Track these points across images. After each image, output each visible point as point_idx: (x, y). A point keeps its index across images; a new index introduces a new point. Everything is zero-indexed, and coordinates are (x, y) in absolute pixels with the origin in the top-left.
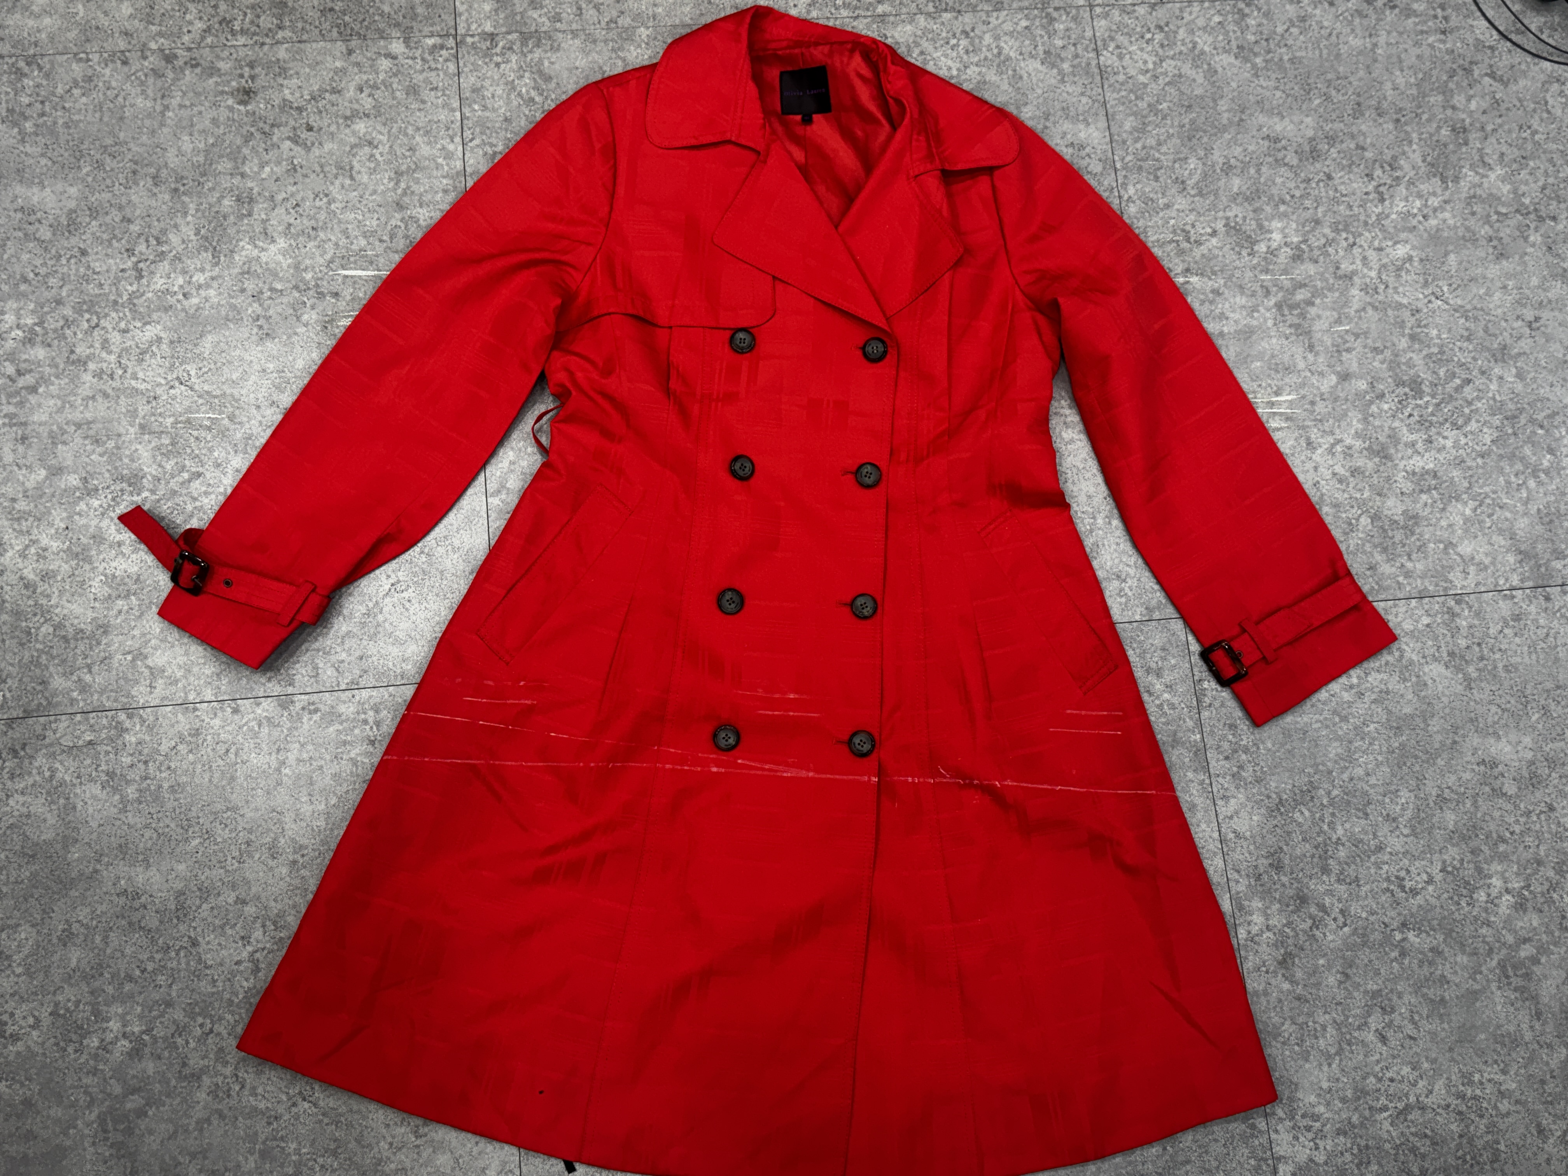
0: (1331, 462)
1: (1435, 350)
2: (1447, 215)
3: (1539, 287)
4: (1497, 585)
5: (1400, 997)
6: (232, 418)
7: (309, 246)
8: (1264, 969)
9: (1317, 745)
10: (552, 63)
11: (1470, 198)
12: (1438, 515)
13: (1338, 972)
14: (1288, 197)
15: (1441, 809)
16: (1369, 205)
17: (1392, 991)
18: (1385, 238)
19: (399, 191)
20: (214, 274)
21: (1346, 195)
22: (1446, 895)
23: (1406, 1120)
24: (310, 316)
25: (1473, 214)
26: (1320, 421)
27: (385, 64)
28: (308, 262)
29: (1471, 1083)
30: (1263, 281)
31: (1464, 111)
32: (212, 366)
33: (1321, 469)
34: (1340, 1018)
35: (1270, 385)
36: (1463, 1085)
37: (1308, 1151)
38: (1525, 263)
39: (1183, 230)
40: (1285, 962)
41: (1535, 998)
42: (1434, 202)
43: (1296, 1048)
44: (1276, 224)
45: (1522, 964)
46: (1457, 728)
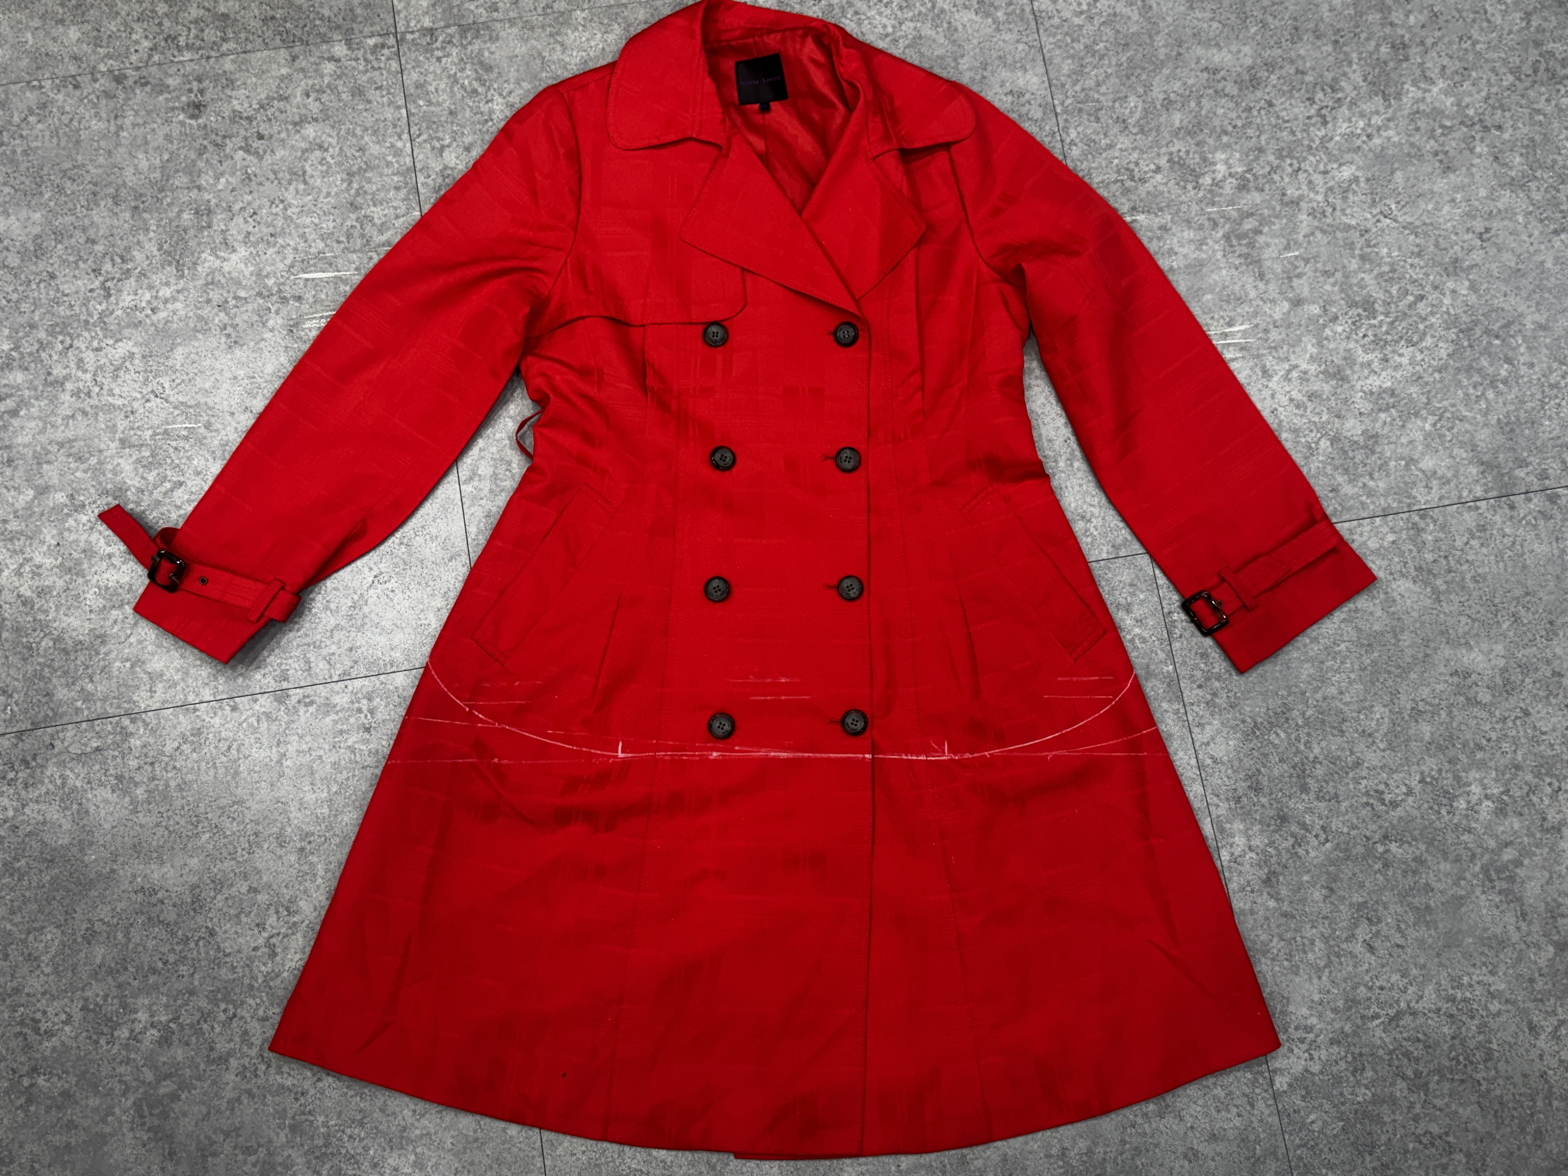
0: (1287, 389)
1: (1386, 269)
2: (1391, 133)
3: (1487, 198)
4: (1460, 497)
5: (1385, 908)
6: (208, 426)
7: (269, 253)
8: (1249, 889)
9: (1289, 668)
10: (492, 53)
11: (1414, 113)
12: (1399, 433)
13: (1322, 887)
14: (1230, 128)
15: (1417, 721)
16: (1312, 129)
17: (1377, 902)
18: (1330, 161)
19: (353, 192)
20: (180, 287)
21: (1288, 121)
22: (1426, 805)
23: (1398, 1026)
24: (276, 321)
25: (1418, 129)
26: (1275, 348)
27: (329, 67)
28: (268, 268)
29: (1460, 986)
30: (1209, 213)
31: (1402, 26)
32: (185, 377)
33: (1278, 396)
34: (1327, 932)
35: (1222, 317)
36: (1453, 988)
37: (1303, 1062)
38: (1472, 174)
39: (1127, 169)
40: (1268, 881)
41: (1519, 900)
42: (1376, 120)
43: (1286, 963)
44: (1220, 156)
45: (1505, 867)
46: (1428, 641)
